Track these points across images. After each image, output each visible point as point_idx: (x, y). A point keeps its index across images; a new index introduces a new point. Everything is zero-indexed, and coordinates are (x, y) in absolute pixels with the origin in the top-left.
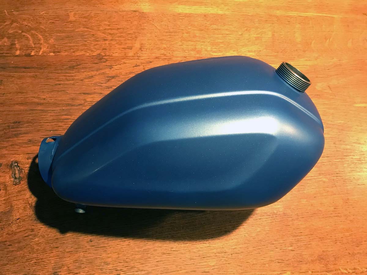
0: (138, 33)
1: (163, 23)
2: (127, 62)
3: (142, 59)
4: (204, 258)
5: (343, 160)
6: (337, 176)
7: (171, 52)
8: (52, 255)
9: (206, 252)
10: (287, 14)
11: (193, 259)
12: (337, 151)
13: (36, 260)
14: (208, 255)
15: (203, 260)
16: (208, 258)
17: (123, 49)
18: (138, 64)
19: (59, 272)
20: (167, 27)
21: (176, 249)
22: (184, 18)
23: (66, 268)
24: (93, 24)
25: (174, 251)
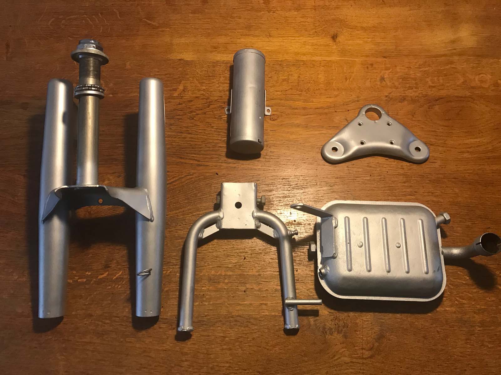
0: (182, 77)
1: (203, 69)
2: (172, 101)
3: (185, 99)
4: (228, 256)
5: (355, 181)
6: (348, 194)
7: (209, 93)
8: (105, 251)
9: (230, 252)
10: (312, 59)
11: (219, 257)
12: (349, 173)
13: (92, 254)
14: (232, 255)
15: (227, 258)
16: (232, 257)
17: (169, 91)
18: (181, 103)
19: (110, 264)
20: (207, 72)
21: (206, 249)
22: (221, 64)
23: (115, 261)
24: (145, 71)
25: (204, 250)
